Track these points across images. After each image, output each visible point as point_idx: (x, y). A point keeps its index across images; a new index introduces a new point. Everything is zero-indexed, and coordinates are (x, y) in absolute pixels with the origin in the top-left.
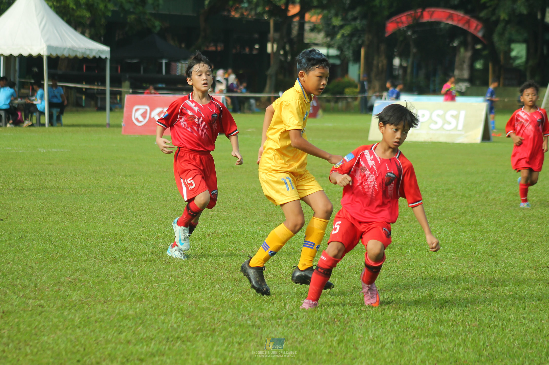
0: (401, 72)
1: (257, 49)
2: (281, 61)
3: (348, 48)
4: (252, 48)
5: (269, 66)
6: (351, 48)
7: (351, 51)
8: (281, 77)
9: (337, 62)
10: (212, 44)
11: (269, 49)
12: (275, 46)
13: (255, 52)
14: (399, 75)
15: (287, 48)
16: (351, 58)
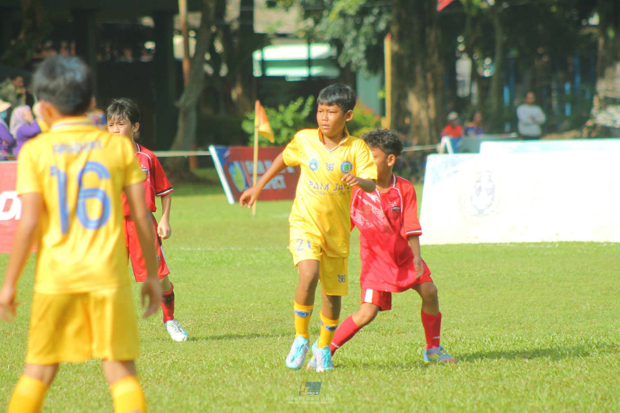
0: (475, 90)
1: (149, 50)
2: (206, 75)
3: (355, 41)
4: (139, 50)
5: (180, 87)
6: (362, 39)
7: (362, 48)
8: (208, 111)
9: (333, 73)
10: (49, 44)
11: (179, 52)
12: (193, 43)
13: (145, 58)
14: (470, 95)
15: (219, 47)
16: (364, 63)
